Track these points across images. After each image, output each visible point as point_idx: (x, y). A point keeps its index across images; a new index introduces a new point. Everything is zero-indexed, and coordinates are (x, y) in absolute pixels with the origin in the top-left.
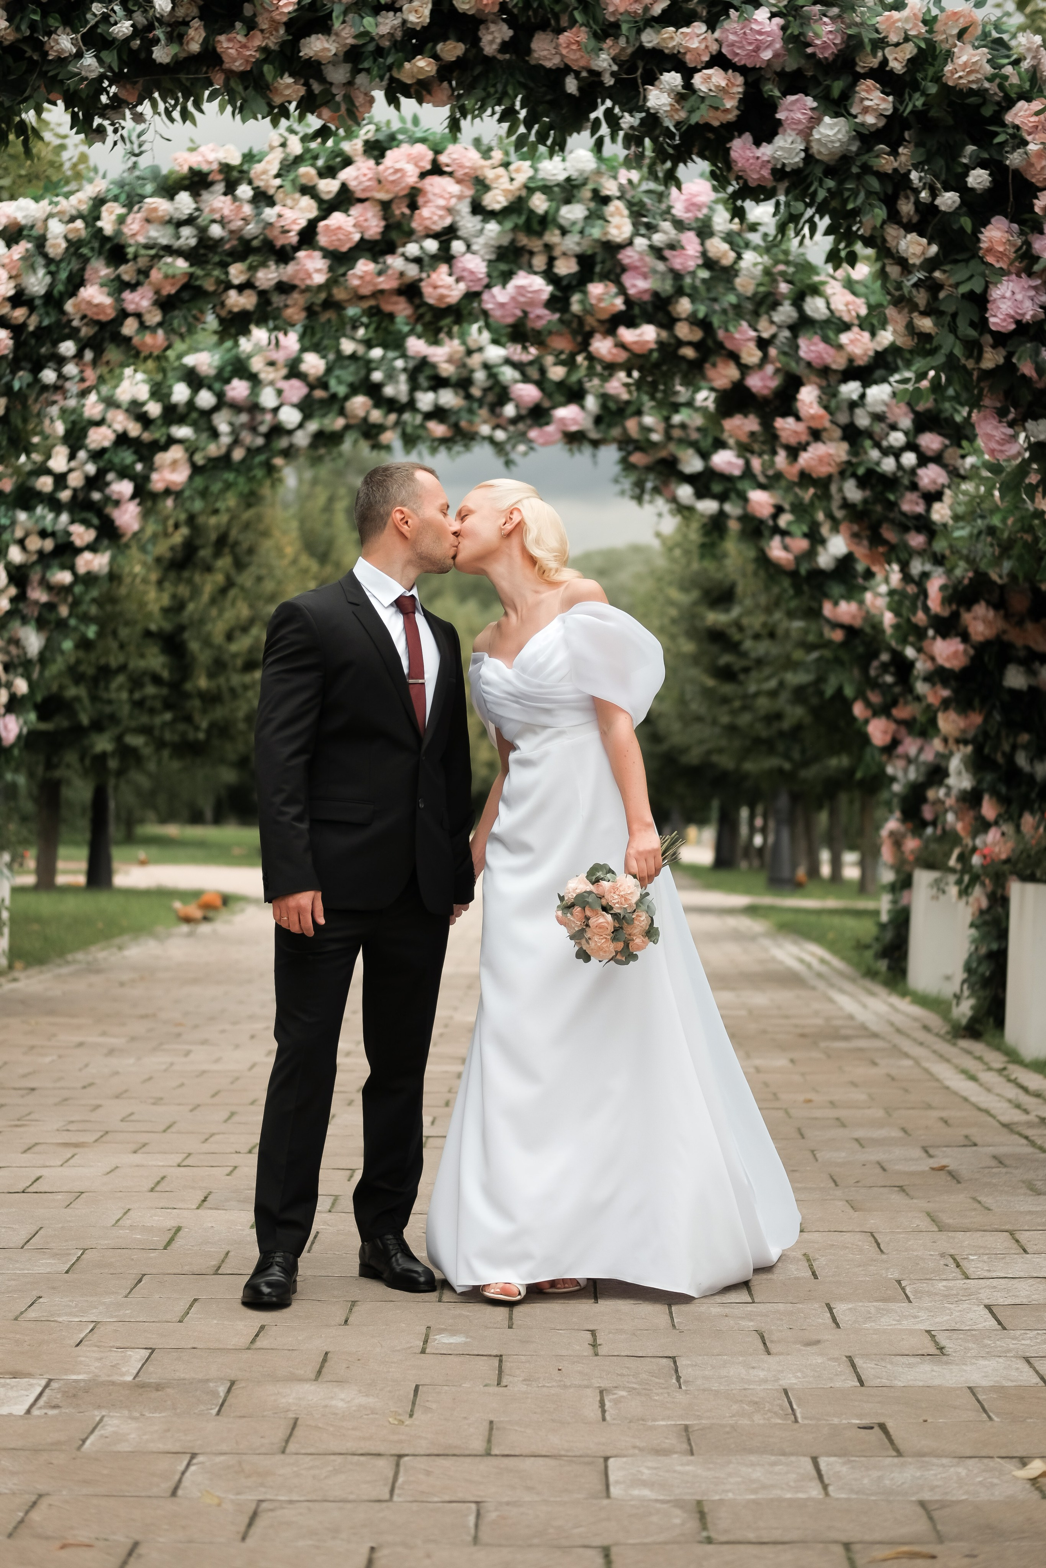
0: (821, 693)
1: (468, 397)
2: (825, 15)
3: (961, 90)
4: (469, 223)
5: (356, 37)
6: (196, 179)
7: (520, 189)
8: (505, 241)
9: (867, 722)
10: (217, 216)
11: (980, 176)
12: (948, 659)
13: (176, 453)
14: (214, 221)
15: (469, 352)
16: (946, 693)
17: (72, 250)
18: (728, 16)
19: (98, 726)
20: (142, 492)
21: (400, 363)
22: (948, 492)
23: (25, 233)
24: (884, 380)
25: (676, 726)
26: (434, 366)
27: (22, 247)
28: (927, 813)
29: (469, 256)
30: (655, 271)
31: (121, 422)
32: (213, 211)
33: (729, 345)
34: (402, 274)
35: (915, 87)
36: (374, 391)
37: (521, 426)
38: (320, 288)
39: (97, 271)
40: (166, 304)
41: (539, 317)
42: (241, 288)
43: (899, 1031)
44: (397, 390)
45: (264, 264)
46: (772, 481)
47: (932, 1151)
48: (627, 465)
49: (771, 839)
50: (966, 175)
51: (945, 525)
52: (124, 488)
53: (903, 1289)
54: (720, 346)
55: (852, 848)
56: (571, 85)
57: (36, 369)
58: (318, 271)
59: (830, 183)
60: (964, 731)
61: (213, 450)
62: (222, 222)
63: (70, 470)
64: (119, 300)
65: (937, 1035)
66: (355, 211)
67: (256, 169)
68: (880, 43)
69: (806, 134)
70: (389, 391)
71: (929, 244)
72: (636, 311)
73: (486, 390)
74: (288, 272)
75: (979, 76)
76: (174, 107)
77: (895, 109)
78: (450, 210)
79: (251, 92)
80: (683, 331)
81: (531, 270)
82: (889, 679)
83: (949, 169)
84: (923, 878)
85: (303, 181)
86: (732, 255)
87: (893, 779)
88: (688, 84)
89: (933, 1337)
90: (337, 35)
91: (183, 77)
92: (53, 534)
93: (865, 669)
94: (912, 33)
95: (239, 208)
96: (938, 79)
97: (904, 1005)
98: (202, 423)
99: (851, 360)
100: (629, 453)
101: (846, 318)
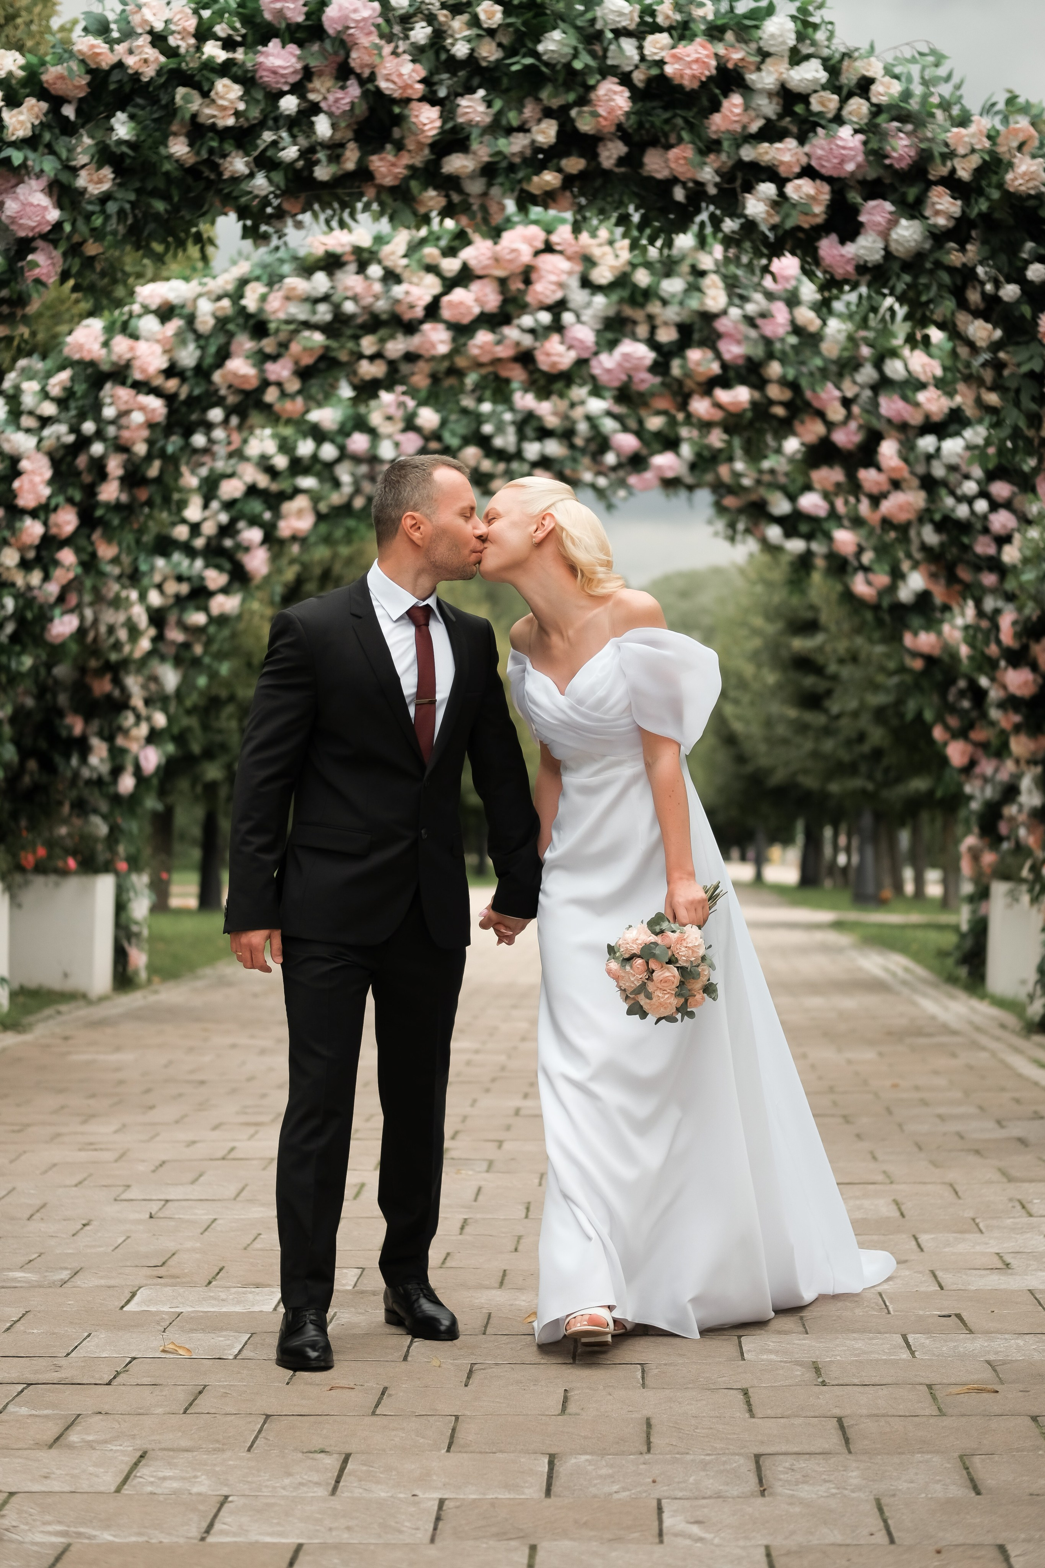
0: (901, 716)
1: (572, 446)
2: (901, 131)
3: (1021, 196)
4: (578, 296)
5: (491, 156)
6: (331, 260)
7: (624, 265)
8: (611, 312)
9: (945, 744)
10: (350, 294)
11: (1037, 270)
12: (1019, 687)
13: (301, 502)
14: (347, 298)
15: (573, 405)
16: (1017, 718)
17: (219, 325)
18: (815, 132)
19: (209, 754)
20: (270, 539)
21: (508, 417)
22: (1017, 537)
23: (177, 311)
24: (958, 434)
25: (762, 748)
26: (539, 419)
27: (175, 324)
28: (1003, 828)
29: (579, 327)
30: (747, 338)
31: (251, 474)
32: (346, 289)
33: (816, 404)
34: (518, 344)
35: (981, 192)
36: (484, 442)
37: (621, 473)
38: (444, 357)
39: (241, 345)
40: (304, 374)
41: (642, 381)
42: (372, 358)
43: (978, 1029)
44: (506, 441)
45: (392, 337)
46: (857, 522)
47: (1004, 1123)
48: (720, 508)
49: (855, 859)
50: (1025, 268)
51: (1014, 567)
52: (254, 535)
53: (977, 1225)
54: (808, 405)
55: (934, 866)
56: (679, 194)
57: (188, 433)
58: (442, 342)
59: (907, 278)
60: (1034, 753)
61: (336, 498)
62: (355, 299)
63: (205, 519)
64: (262, 371)
65: (1013, 1032)
66: (475, 286)
67: (386, 250)
68: (950, 155)
69: (885, 235)
70: (498, 442)
71: (994, 328)
72: (732, 374)
73: (588, 440)
74: (413, 343)
75: (1037, 183)
76: (333, 216)
77: (963, 212)
78: (561, 285)
79: (399, 205)
80: (774, 392)
81: (636, 339)
82: (966, 704)
83: (1010, 263)
84: (999, 889)
85: (428, 261)
86: (818, 322)
87: (970, 798)
88: (781, 194)
89: (1001, 1257)
90: (475, 153)
91: (340, 191)
92: (189, 579)
93: (944, 695)
94: (978, 147)
95: (370, 286)
96: (1001, 186)
97: (983, 1008)
98: (326, 474)
99: (927, 417)
100: (721, 496)
101: (923, 378)
